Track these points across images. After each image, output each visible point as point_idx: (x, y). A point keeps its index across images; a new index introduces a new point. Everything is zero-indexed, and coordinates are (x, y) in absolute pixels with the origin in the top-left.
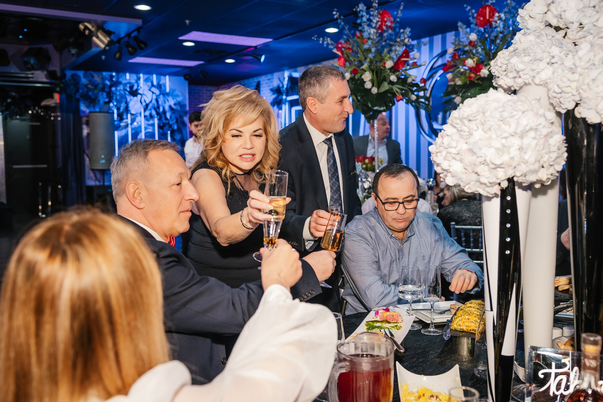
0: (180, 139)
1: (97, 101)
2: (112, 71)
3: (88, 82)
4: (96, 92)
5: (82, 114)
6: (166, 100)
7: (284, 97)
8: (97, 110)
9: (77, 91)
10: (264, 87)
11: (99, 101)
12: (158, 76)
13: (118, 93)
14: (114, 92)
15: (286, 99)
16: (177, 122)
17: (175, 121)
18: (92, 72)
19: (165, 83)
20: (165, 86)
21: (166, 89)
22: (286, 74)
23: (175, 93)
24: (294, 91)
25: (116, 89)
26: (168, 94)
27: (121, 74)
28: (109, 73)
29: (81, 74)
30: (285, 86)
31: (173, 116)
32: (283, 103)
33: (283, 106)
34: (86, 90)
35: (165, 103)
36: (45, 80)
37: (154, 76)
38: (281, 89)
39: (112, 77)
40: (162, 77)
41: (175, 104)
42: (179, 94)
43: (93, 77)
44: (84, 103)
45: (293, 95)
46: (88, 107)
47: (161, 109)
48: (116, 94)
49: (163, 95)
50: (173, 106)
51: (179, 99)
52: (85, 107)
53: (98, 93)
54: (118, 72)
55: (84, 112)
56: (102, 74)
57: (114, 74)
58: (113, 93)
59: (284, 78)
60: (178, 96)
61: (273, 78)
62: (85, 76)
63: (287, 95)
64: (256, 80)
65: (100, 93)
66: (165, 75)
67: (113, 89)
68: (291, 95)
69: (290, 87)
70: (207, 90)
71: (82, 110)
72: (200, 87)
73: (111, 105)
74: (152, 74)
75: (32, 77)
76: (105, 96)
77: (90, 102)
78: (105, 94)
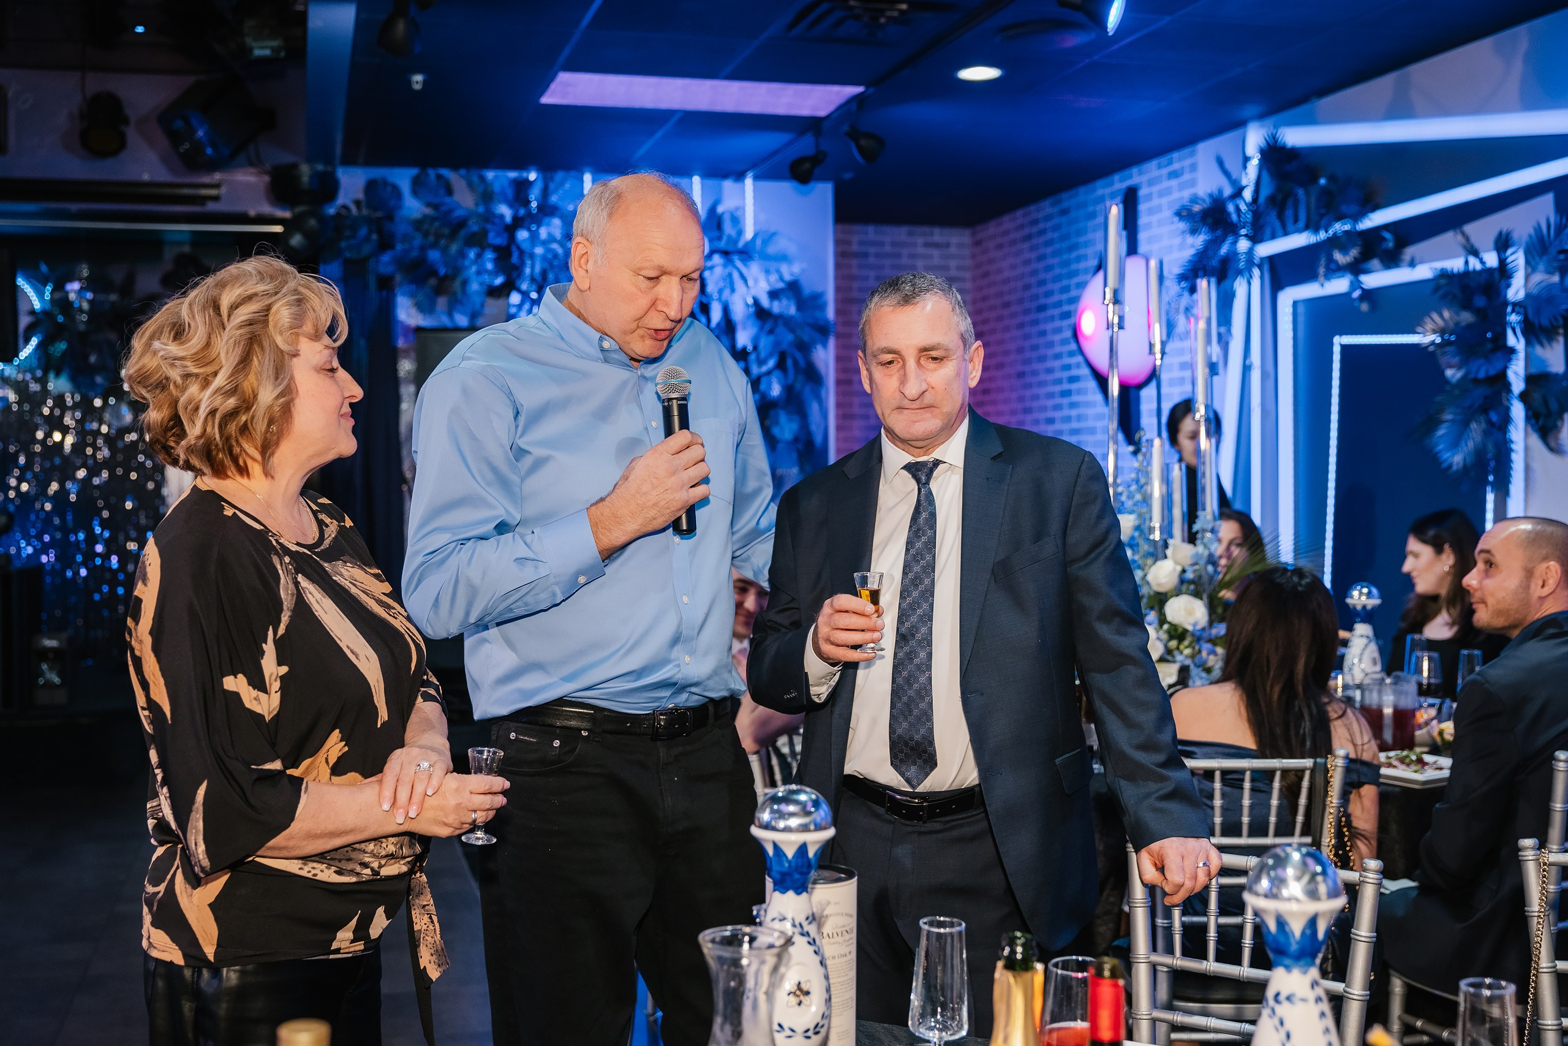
0: (796, 439)
1: (457, 284)
2: (522, 165)
3: (428, 211)
4: (454, 248)
6: (736, 275)
7: (1243, 245)
8: (462, 320)
9: (385, 246)
10: (1151, 212)
11: (465, 283)
12: (711, 182)
13: (539, 251)
14: (525, 246)
15: (1250, 252)
16: (781, 365)
17: (771, 363)
18: (445, 172)
19: (742, 209)
20: (737, 220)
21: (740, 233)
22: (1254, 138)
23: (771, 250)
24: (1289, 213)
25: (534, 236)
26: (746, 254)
27: (559, 175)
28: (513, 174)
29: (402, 178)
30: (1248, 194)
31: (765, 343)
32: (1240, 272)
33: (1240, 287)
34: (418, 241)
35: (733, 290)
37: (696, 180)
38: (1231, 208)
39: (522, 186)
40: (728, 185)
41: (774, 295)
42: (791, 248)
43: (449, 191)
44: (412, 295)
45: (1286, 234)
46: (425, 308)
47: (716, 315)
48: (532, 256)
49: (726, 254)
50: (765, 302)
51: (789, 271)
52: (413, 311)
53: (462, 255)
54: (547, 168)
55: (407, 328)
56: (483, 179)
57: (532, 176)
58: (522, 252)
59: (1246, 159)
60: (783, 258)
61: (1193, 168)
62: (417, 185)
63: (1256, 238)
64: (1119, 183)
65: (472, 254)
66: (740, 176)
67: (522, 235)
68: (1273, 237)
69: (1271, 199)
70: (927, 245)
71: (402, 323)
72: (901, 233)
74: (685, 172)
75: (216, 198)
76: (490, 266)
77: (439, 291)
78: (489, 255)
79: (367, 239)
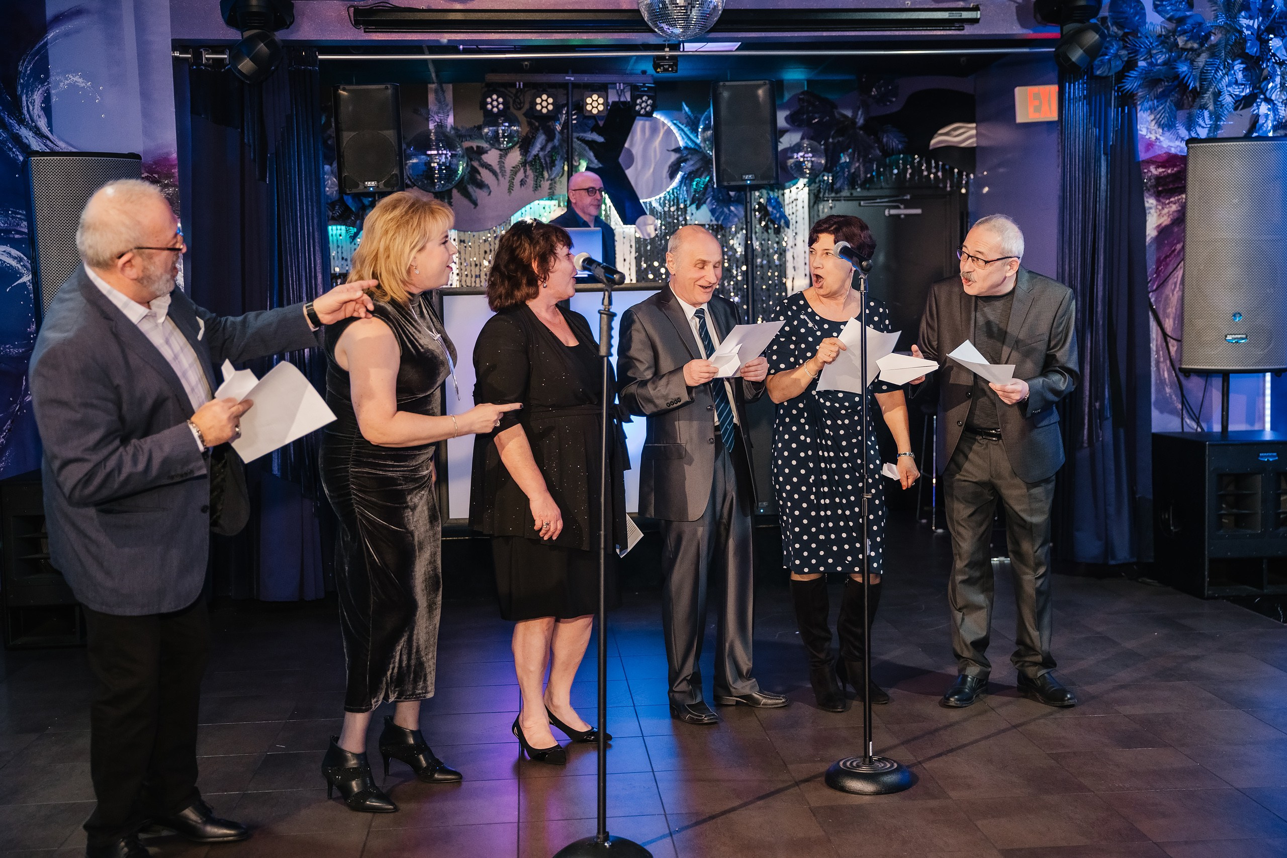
1: (1208, 96)
3: (1171, 25)
4: (1203, 60)
5: (1143, 156)
9: (1130, 65)
11: (1218, 94)
34: (1161, 59)
36: (1017, 30)
43: (1190, 5)
44: (1152, 109)
52: (1154, 126)
53: (1213, 67)
55: (1150, 145)
65: (1221, 66)
71: (1143, 137)
73: (1264, 109)
75: (975, 21)
76: (1240, 76)
77: (1179, 106)
78: (1238, 67)
79: (1116, 56)
